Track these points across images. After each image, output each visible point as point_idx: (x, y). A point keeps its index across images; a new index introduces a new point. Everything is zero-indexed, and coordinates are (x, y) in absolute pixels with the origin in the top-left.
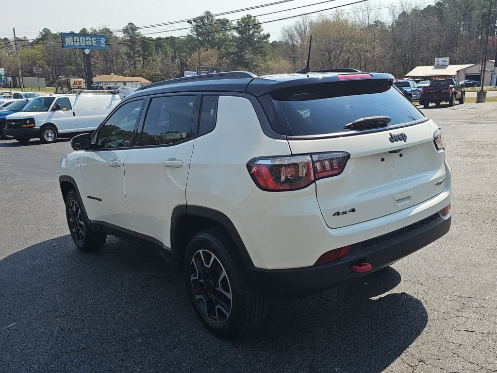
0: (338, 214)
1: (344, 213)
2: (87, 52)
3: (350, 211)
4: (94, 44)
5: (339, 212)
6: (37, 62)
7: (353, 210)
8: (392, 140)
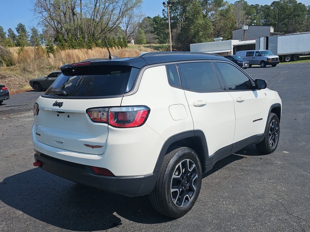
8: (54, 105)
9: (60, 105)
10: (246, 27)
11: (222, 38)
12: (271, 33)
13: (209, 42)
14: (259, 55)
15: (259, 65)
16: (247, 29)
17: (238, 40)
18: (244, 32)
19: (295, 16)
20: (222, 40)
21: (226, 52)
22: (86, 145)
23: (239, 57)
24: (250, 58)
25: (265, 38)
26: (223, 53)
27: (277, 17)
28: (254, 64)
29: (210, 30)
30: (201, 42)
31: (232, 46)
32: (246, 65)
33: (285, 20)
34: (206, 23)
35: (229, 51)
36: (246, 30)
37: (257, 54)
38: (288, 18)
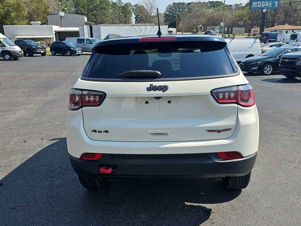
0: (95, 131)
1: (101, 132)
2: (264, 11)
3: (104, 132)
4: (270, 5)
5: (96, 130)
6: (244, 18)
7: (107, 132)
8: (149, 89)
9: (164, 88)
10: (63, 14)
11: (40, 22)
12: (85, 22)
13: (23, 25)
14: (90, 43)
15: (90, 52)
16: (64, 15)
17: (58, 26)
18: (61, 18)
19: (101, 9)
20: (40, 24)
21: (48, 38)
22: (209, 131)
23: (71, 44)
24: (82, 45)
25: (89, 27)
26: (45, 38)
27: (86, 8)
28: (86, 51)
29: (24, 12)
30: (14, 25)
31: (54, 32)
32: (80, 52)
33: (93, 11)
34: (17, 3)
35: (52, 36)
36: (63, 17)
37: (88, 42)
38: (96, 10)
